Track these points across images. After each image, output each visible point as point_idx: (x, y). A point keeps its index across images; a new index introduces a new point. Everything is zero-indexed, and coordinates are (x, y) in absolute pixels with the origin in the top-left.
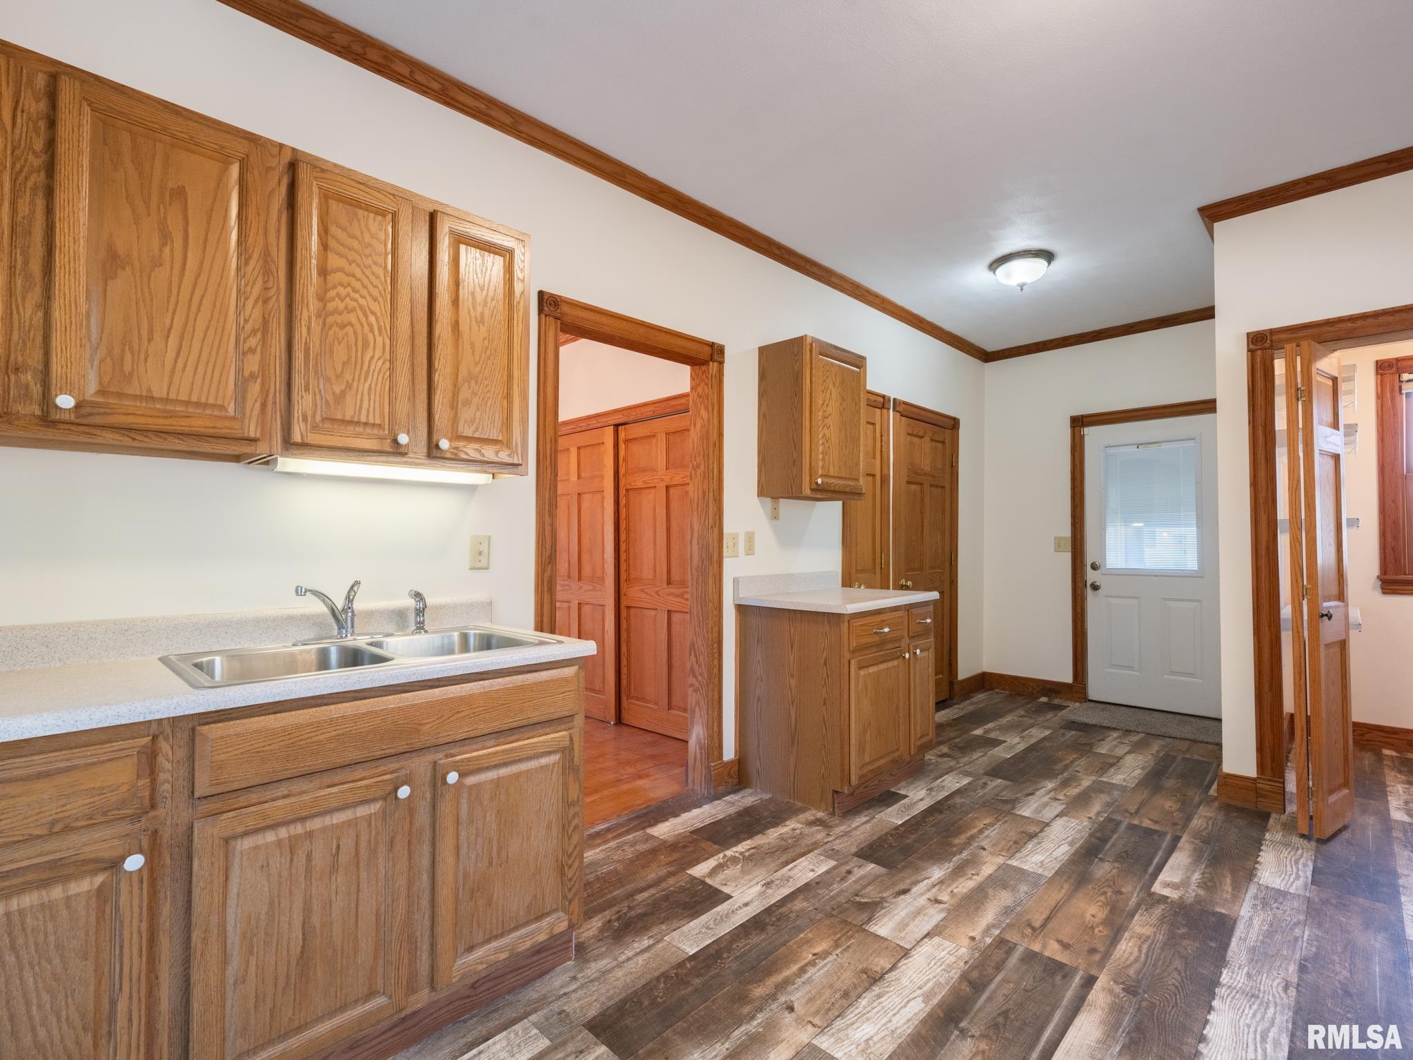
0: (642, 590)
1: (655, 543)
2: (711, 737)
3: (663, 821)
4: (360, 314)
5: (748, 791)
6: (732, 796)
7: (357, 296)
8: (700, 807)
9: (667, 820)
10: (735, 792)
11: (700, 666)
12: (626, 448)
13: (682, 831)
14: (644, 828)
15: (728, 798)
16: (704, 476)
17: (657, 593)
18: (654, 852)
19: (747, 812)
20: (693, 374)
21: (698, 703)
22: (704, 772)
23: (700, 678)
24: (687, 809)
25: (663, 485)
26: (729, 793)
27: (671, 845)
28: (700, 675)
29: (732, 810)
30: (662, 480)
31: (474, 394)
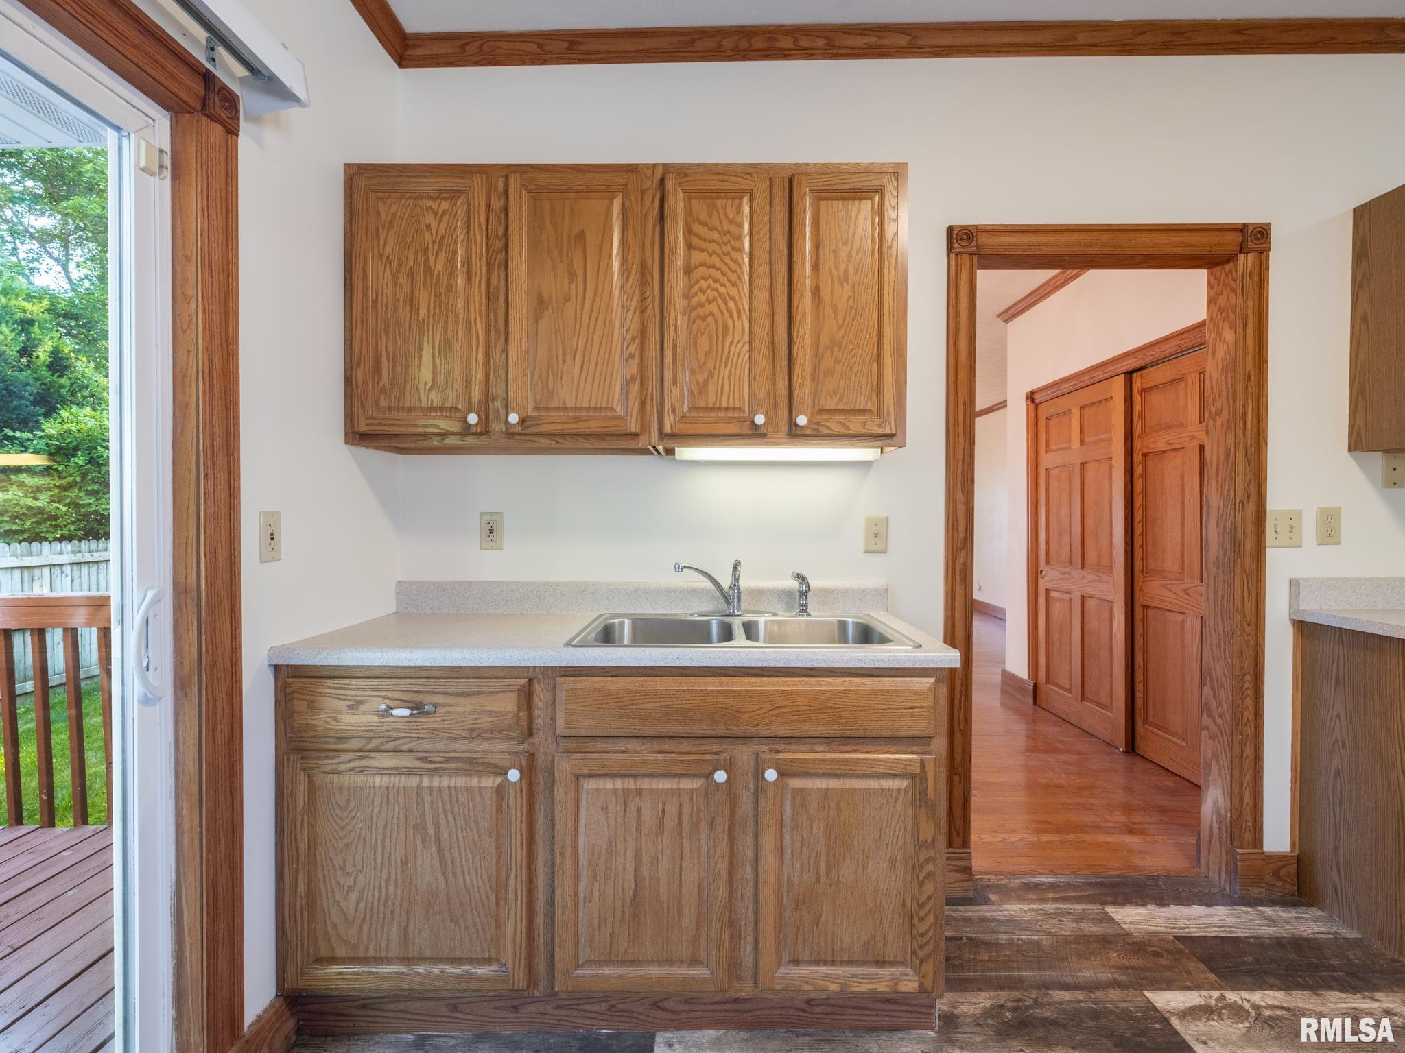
0: (1164, 586)
1: (1182, 524)
2: (1238, 811)
3: (1137, 904)
4: (720, 301)
5: (1314, 912)
6: (1277, 908)
7: (717, 285)
8: (1210, 905)
9: (1144, 905)
10: (1285, 903)
11: (1219, 703)
12: (1143, 401)
13: (1163, 930)
14: (1103, 903)
15: (1268, 910)
16: (1228, 427)
17: (1185, 591)
18: (1105, 942)
19: (1298, 944)
20: (1212, 280)
21: (1215, 755)
22: (1224, 858)
23: (1219, 720)
24: (1187, 901)
25: (1195, 444)
26: (1273, 903)
27: (1134, 943)
28: (1220, 716)
29: (1267, 931)
30: (1194, 438)
31: (837, 362)
